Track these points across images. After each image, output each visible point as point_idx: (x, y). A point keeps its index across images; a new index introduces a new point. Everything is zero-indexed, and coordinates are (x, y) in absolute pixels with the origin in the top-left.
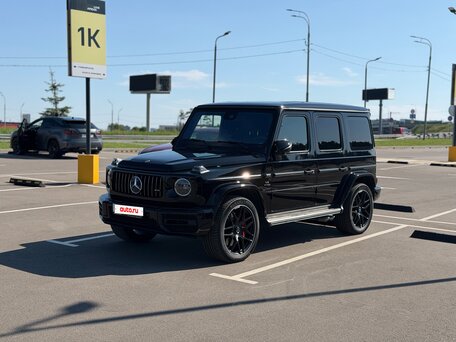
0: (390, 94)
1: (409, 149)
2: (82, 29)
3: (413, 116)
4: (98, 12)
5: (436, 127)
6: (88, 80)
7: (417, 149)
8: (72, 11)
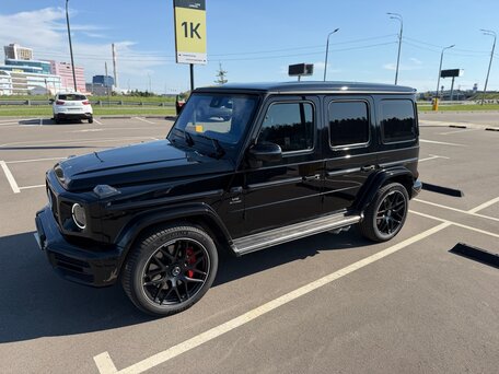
0: (461, 74)
1: (469, 113)
2: (185, 24)
3: (475, 88)
4: (199, 8)
5: (491, 96)
6: (192, 65)
7: (476, 113)
8: (177, 8)
